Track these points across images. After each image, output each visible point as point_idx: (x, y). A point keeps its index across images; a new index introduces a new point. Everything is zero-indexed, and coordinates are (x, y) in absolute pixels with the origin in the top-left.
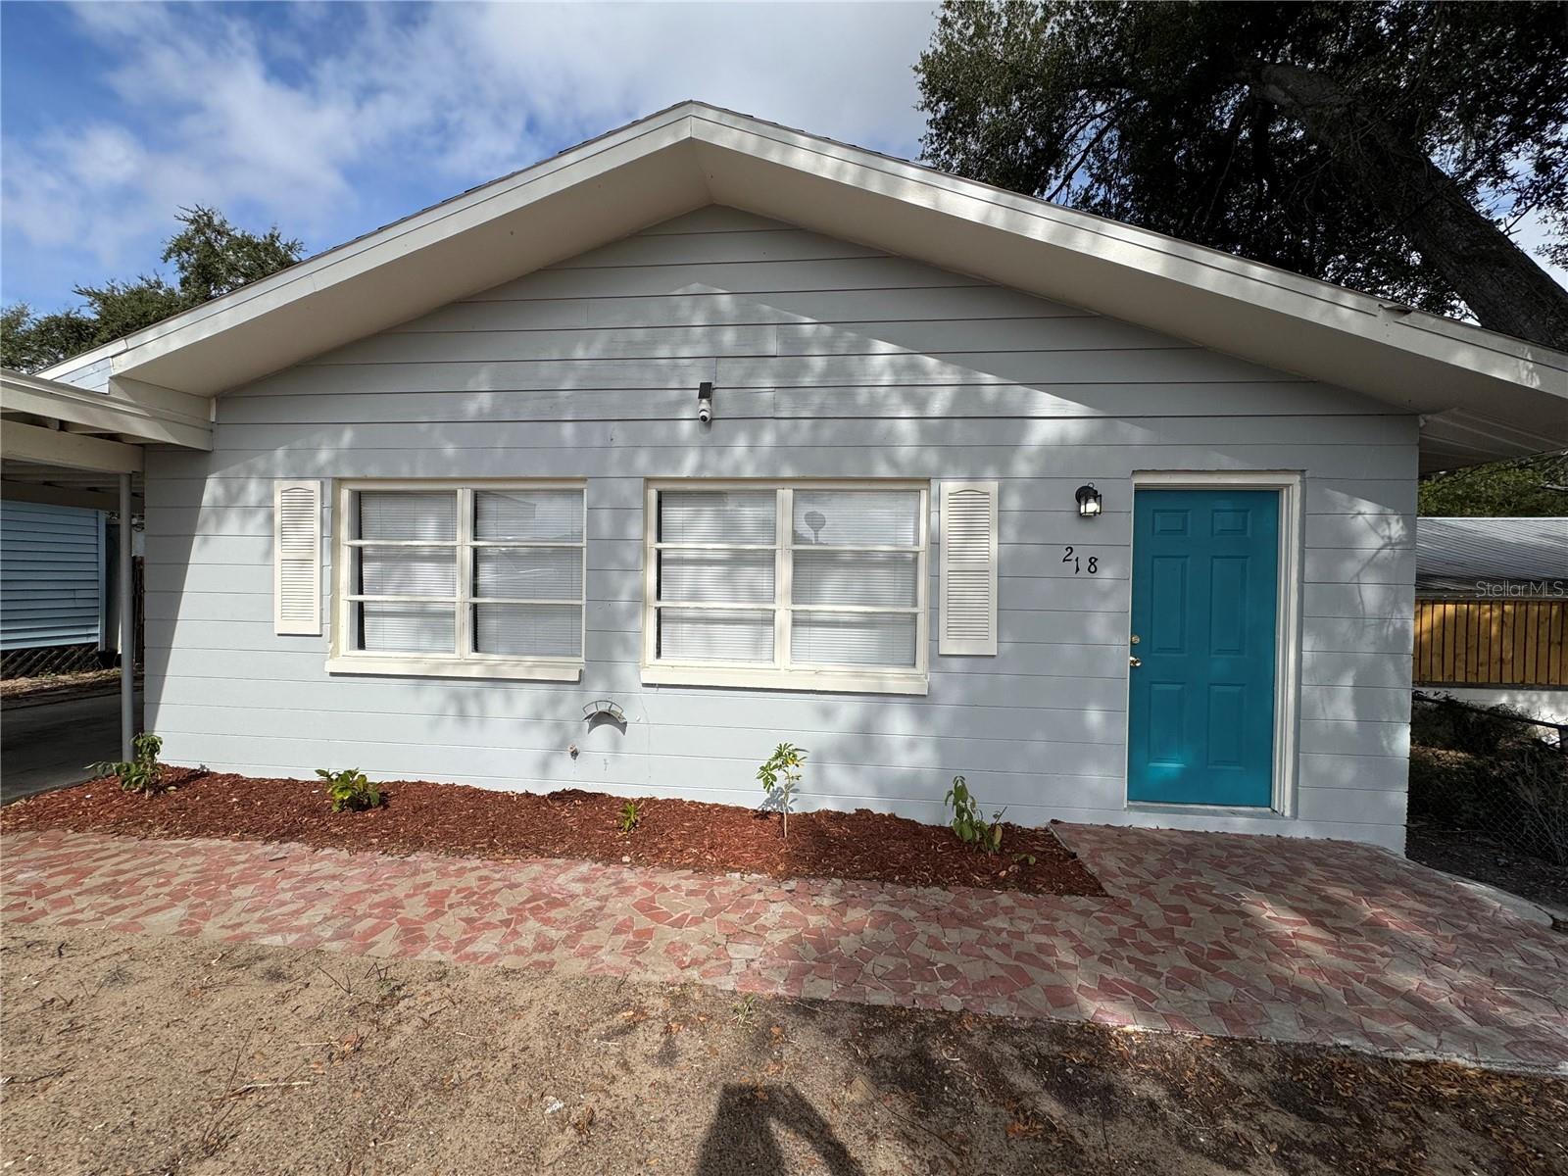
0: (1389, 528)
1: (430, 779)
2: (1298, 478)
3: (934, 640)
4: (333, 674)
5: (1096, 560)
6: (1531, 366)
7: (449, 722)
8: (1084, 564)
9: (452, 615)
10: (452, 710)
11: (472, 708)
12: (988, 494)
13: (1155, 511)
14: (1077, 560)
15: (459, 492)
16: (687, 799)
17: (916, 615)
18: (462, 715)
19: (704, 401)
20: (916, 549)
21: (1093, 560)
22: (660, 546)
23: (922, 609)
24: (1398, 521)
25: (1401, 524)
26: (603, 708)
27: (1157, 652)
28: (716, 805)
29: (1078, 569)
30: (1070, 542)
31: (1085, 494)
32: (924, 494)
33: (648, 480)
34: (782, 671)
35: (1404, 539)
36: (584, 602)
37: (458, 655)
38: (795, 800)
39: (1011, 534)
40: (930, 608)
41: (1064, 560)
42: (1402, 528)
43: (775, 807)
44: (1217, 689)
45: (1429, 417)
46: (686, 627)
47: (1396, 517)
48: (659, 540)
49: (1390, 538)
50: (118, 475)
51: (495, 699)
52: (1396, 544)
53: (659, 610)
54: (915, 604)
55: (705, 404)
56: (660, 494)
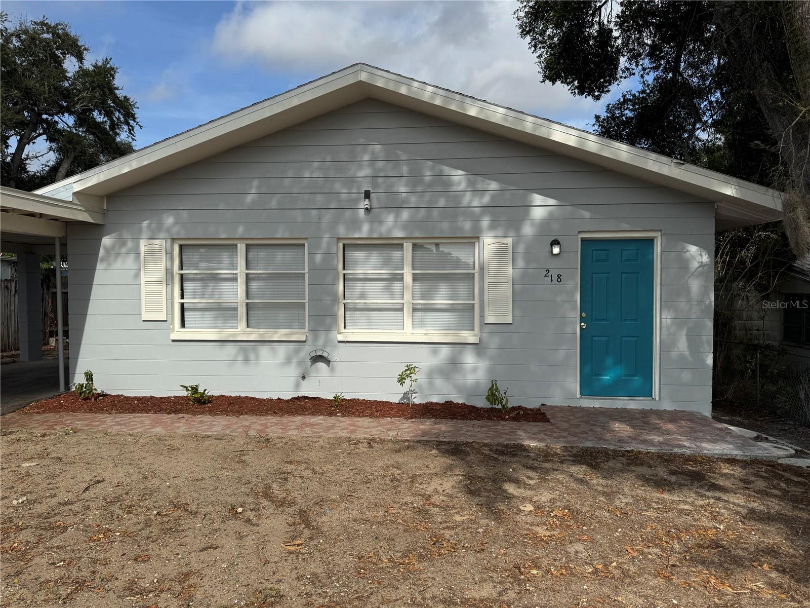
0: (702, 258)
1: (227, 394)
2: (660, 233)
3: (482, 316)
4: (173, 341)
5: (561, 276)
6: (737, 187)
7: (239, 364)
8: (555, 278)
9: (236, 309)
10: (240, 358)
11: (252, 356)
12: (507, 244)
13: (593, 250)
14: (551, 276)
15: (239, 245)
16: (361, 398)
17: (474, 304)
18: (246, 360)
19: (367, 200)
20: (473, 272)
21: (559, 276)
22: (345, 272)
23: (476, 301)
24: (706, 254)
25: (707, 255)
26: (319, 353)
27: (595, 321)
28: (376, 401)
29: (552, 281)
30: (548, 267)
31: (555, 242)
32: (477, 244)
33: (338, 239)
34: (408, 334)
35: (709, 263)
36: (307, 300)
37: (240, 330)
38: (416, 397)
39: (521, 263)
40: (480, 301)
41: (545, 276)
42: (708, 258)
43: (406, 401)
44: (624, 339)
45: (719, 204)
46: (358, 313)
47: (705, 252)
48: (344, 269)
49: (702, 262)
50: (54, 238)
51: (264, 351)
52: (705, 265)
53: (345, 304)
54: (474, 300)
55: (367, 202)
56: (344, 245)
